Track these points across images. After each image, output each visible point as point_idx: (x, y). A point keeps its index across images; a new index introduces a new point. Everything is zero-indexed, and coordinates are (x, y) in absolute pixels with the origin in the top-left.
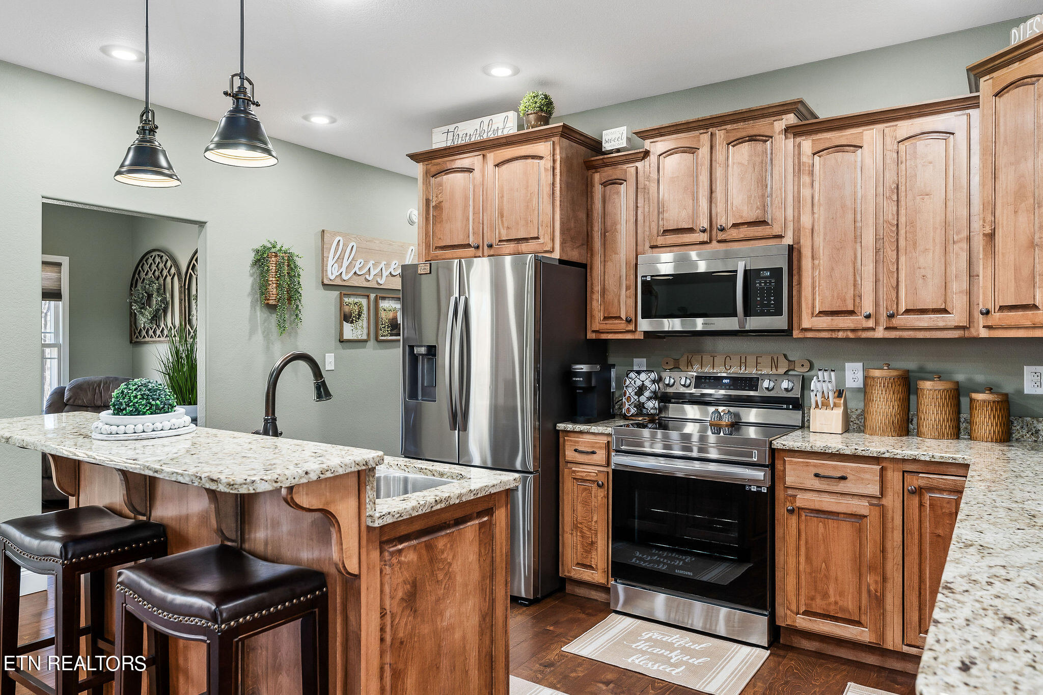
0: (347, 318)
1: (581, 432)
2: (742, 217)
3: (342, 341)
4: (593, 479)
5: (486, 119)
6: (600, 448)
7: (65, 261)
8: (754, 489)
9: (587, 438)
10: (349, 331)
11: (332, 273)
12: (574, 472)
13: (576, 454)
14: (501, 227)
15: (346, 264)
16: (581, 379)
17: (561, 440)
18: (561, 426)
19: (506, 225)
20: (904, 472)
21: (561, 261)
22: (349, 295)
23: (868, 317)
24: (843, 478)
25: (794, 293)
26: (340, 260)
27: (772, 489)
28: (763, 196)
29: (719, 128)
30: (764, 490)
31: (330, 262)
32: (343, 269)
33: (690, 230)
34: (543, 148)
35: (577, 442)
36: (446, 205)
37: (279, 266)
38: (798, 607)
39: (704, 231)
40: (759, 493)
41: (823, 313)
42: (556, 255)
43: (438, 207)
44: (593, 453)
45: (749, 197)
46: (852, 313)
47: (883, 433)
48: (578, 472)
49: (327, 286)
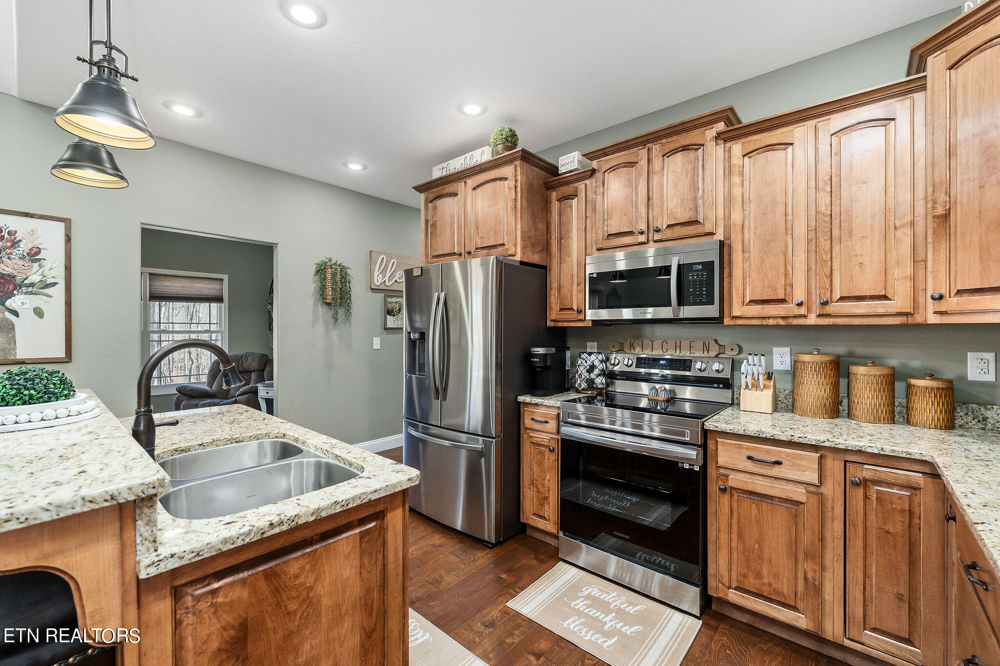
0: (390, 312)
1: (536, 405)
2: (676, 219)
3: (386, 329)
4: (546, 444)
5: (468, 155)
6: (552, 418)
7: (226, 277)
8: (686, 466)
9: (541, 410)
10: (391, 322)
11: (378, 281)
12: (531, 437)
13: (533, 422)
14: (477, 237)
15: (388, 274)
16: (538, 360)
17: (522, 410)
18: (521, 399)
19: (480, 236)
20: (845, 461)
21: (522, 263)
22: (391, 297)
23: (800, 304)
24: (778, 463)
25: (725, 284)
26: (383, 272)
27: (704, 467)
28: (695, 198)
29: (655, 143)
30: (697, 468)
31: (376, 273)
32: (387, 278)
33: (631, 233)
34: (507, 171)
35: (534, 412)
36: (438, 223)
37: (334, 275)
38: (730, 582)
39: (642, 233)
40: (691, 471)
41: (753, 302)
42: (518, 258)
43: (434, 225)
44: (546, 422)
45: (682, 201)
46: (783, 301)
47: (814, 415)
48: (535, 437)
49: (374, 290)
